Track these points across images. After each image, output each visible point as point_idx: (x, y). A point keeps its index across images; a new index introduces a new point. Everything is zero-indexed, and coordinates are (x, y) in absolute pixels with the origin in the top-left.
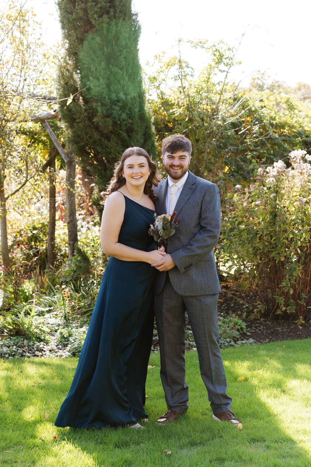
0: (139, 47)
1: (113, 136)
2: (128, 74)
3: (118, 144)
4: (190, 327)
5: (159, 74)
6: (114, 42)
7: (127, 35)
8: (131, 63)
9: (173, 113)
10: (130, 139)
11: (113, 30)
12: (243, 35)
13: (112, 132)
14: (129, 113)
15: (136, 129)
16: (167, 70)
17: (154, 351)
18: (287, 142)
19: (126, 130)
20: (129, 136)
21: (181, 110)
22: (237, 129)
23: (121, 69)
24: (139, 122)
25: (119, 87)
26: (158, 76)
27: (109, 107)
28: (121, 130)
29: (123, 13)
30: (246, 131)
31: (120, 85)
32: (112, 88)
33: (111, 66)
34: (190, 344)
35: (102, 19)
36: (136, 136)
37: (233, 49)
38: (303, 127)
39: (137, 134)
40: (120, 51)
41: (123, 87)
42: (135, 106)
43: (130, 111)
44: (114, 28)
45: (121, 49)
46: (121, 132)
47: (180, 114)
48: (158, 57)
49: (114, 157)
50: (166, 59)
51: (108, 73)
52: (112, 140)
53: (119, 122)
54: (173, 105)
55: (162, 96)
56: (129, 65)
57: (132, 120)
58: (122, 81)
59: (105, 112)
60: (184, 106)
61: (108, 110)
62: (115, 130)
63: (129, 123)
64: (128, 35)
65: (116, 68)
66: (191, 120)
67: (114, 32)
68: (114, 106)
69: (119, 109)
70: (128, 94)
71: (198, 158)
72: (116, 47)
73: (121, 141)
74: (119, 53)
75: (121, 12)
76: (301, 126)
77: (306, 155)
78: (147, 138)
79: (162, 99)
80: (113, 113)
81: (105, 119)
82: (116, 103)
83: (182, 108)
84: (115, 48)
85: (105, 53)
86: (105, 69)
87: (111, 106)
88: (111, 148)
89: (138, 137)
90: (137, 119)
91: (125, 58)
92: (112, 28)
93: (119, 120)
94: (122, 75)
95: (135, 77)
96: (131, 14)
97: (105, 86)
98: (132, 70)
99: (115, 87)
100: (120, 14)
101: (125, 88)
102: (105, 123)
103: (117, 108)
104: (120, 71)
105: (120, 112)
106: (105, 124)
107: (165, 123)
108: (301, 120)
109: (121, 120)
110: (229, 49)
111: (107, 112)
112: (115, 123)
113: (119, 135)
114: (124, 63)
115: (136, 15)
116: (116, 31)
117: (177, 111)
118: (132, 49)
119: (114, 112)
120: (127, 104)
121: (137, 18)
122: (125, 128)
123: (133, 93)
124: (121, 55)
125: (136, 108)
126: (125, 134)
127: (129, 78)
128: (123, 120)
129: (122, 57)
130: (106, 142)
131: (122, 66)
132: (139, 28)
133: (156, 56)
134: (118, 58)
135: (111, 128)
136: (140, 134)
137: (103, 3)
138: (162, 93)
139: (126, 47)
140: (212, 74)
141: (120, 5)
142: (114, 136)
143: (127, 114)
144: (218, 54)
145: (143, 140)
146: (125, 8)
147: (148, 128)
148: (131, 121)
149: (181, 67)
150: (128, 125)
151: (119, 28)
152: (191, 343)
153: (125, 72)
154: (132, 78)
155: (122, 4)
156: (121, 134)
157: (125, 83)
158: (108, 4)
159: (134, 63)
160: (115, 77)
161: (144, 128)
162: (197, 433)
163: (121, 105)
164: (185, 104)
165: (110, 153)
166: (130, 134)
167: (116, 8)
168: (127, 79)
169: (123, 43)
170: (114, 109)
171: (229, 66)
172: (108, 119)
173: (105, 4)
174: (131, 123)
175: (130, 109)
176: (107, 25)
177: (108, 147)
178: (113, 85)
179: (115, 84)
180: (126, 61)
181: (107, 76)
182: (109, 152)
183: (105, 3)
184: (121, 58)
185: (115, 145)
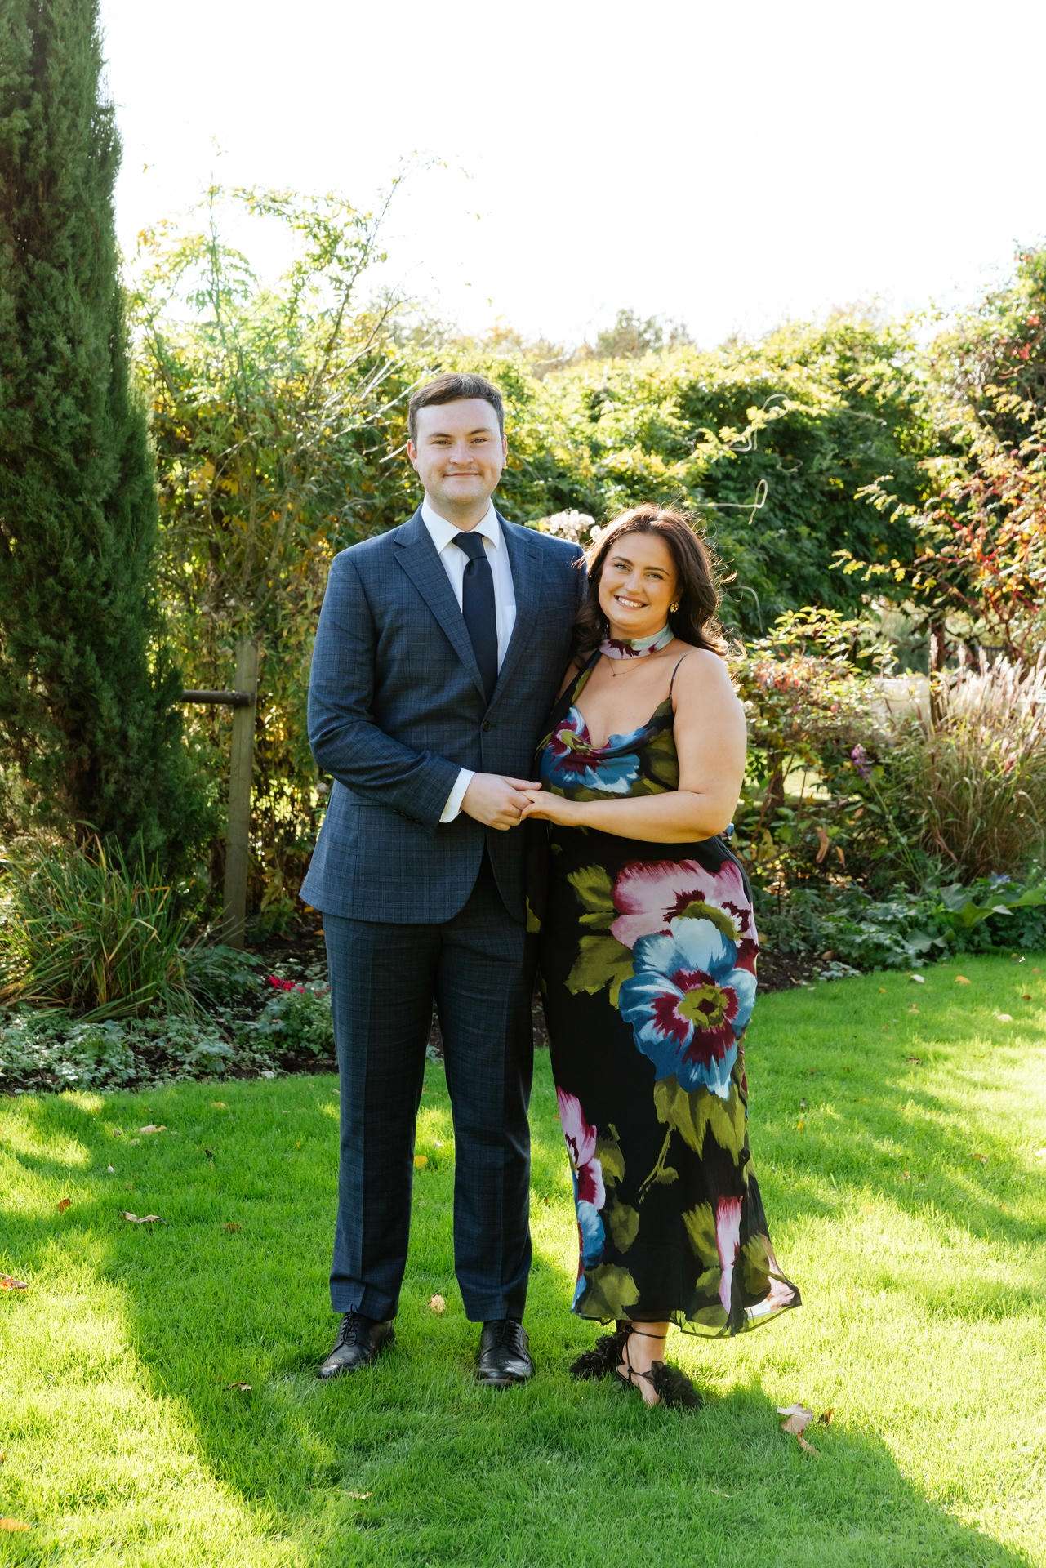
0: (113, 203)
1: (32, 459)
2: (79, 281)
3: (47, 483)
4: (249, 1009)
5: (150, 286)
6: (41, 189)
7: (80, 171)
8: (91, 251)
9: (192, 399)
10: (82, 470)
11: (38, 155)
12: (396, 182)
13: (28, 449)
14: (82, 395)
15: (100, 441)
16: (173, 275)
17: (152, 1080)
18: (507, 491)
19: (73, 444)
20: (78, 461)
21: (214, 393)
22: (376, 448)
23: (62, 267)
24: (109, 420)
25: (55, 319)
26: (148, 289)
27: (23, 377)
28: (59, 443)
29: (71, 107)
30: (400, 454)
31: (58, 313)
32: (32, 322)
33: (30, 257)
34: (254, 1061)
35: (10, 121)
36: (100, 462)
37: (368, 222)
38: (548, 450)
39: (102, 456)
40: (58, 215)
41: (66, 320)
42: (99, 375)
43: (84, 390)
44: (44, 149)
45: (62, 209)
46: (56, 448)
47: (213, 401)
48: (149, 236)
49: (35, 520)
50: (170, 245)
51: (24, 278)
52: (29, 470)
53: (51, 422)
54: (190, 375)
55: (160, 348)
56: (83, 255)
57: (90, 416)
58: (63, 304)
59: (11, 390)
60: (223, 378)
61: (20, 385)
62: (38, 445)
63: (79, 425)
64: (83, 170)
65: (45, 264)
66: (243, 421)
67: (42, 161)
68: (39, 375)
69: (52, 383)
70: (80, 342)
71: (262, 528)
72: (46, 204)
73: (56, 476)
74: (57, 222)
75: (64, 102)
76: (541, 448)
77: (591, 526)
78: (132, 469)
79: (160, 355)
80: (35, 393)
81: (12, 410)
82: (43, 365)
83: (218, 384)
84: (45, 207)
85: (15, 221)
86: (12, 267)
87: (29, 375)
88: (26, 493)
89: (106, 466)
90: (103, 414)
91: (73, 237)
92: (36, 150)
93: (53, 415)
94: (64, 284)
95: (101, 292)
96: (95, 107)
97: (13, 314)
98: (92, 271)
99: (43, 320)
100: (63, 110)
101: (72, 322)
102: (12, 422)
103: (47, 380)
104: (55, 272)
105: (56, 393)
106: (13, 427)
107: (167, 426)
108: (542, 429)
109: (59, 416)
110: (358, 222)
111: (17, 392)
112: (40, 425)
113: (50, 458)
114: (69, 251)
115: (110, 111)
116: (47, 158)
117: (206, 394)
118: (93, 210)
119: (40, 391)
120: (75, 370)
121: (110, 121)
122: (69, 440)
123: (93, 340)
124: (59, 228)
125: (100, 380)
126: (67, 456)
127: (82, 294)
128: (65, 416)
129: (66, 232)
130: (11, 476)
131: (62, 260)
132: (117, 149)
133: (143, 235)
134: (51, 237)
135: (28, 437)
136: (110, 456)
137: (13, 75)
138: (159, 339)
139: (78, 203)
140: (305, 289)
141: (62, 83)
142: (36, 461)
143: (76, 398)
144: (324, 233)
145: (119, 475)
146: (77, 92)
147: (134, 439)
148: (85, 419)
149: (216, 268)
150: (78, 430)
151: (57, 150)
152: (257, 1056)
153: (72, 278)
154: (93, 293)
155: (68, 79)
156: (56, 455)
157: (71, 306)
158: (29, 79)
159: (97, 251)
160: (42, 291)
161: (124, 440)
162: (317, 1327)
163: (60, 372)
164: (228, 375)
165: (22, 509)
166: (83, 456)
167: (51, 91)
168: (76, 296)
169: (69, 193)
170: (37, 383)
171: (354, 270)
172: (20, 413)
173: (19, 79)
174: (88, 426)
175: (84, 385)
176: (24, 141)
177: (18, 494)
178: (36, 312)
179: (40, 309)
180: (74, 246)
181: (19, 285)
182: (19, 507)
183: (19, 74)
184: (63, 239)
185: (37, 486)
